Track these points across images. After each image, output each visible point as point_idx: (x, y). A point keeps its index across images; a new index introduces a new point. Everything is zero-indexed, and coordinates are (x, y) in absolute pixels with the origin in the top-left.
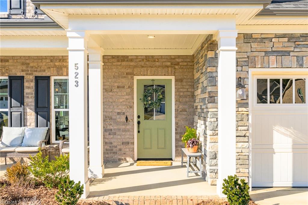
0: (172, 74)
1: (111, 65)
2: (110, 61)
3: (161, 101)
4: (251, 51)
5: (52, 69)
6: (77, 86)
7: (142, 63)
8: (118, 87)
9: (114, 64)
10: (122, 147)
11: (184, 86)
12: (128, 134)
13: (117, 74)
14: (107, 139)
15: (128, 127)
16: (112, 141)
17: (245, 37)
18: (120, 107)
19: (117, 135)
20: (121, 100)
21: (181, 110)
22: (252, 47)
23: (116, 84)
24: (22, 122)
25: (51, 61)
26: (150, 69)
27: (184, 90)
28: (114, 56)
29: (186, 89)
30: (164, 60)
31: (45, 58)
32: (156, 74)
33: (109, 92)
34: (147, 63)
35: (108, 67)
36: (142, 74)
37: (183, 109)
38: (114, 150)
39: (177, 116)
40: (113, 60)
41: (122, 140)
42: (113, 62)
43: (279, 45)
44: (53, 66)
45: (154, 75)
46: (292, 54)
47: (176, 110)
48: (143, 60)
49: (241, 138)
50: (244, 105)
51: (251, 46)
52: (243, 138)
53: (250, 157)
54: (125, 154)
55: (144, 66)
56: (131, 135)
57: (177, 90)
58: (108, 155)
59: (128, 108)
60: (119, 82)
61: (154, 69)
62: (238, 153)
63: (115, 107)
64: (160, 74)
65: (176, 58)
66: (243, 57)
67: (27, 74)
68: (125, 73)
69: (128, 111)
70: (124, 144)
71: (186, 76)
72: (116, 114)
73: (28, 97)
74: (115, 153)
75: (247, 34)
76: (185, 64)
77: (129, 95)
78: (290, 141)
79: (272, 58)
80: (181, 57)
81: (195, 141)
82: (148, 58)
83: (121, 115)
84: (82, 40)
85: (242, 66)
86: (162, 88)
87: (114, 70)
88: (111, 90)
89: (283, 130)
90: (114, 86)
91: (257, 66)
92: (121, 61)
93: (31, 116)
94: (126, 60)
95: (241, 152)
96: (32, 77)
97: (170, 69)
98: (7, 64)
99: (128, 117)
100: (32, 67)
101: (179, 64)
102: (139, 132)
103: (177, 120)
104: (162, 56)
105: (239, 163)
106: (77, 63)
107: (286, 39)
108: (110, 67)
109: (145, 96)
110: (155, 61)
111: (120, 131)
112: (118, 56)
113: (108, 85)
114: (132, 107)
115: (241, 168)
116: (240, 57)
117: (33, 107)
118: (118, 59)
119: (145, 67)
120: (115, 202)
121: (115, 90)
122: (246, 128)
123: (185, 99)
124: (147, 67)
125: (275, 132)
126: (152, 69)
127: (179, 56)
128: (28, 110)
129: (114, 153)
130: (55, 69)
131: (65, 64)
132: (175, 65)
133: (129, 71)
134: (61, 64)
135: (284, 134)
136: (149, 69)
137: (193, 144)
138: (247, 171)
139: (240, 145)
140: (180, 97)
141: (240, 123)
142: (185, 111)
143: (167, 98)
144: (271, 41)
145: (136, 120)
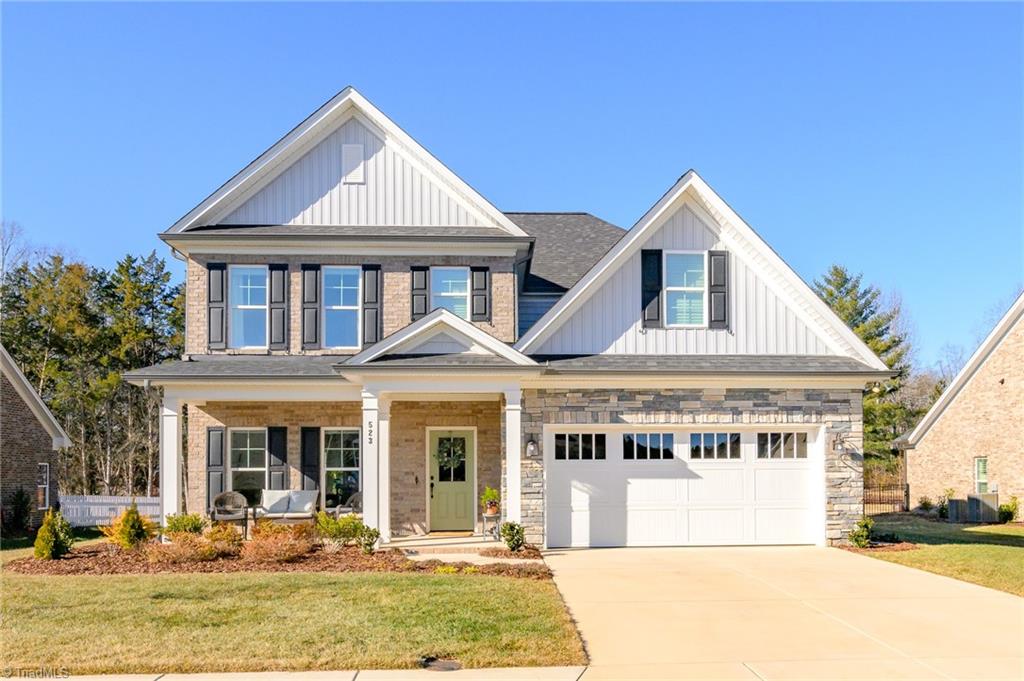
0: (474, 424)
1: (398, 413)
2: (397, 408)
3: (459, 458)
4: (545, 406)
5: (322, 418)
6: (371, 443)
7: (436, 411)
8: (406, 441)
11: (488, 439)
12: (419, 499)
13: (405, 425)
14: (392, 505)
15: (418, 490)
16: (399, 507)
17: (539, 392)
18: (408, 465)
19: (404, 500)
20: (410, 457)
21: (485, 469)
23: (404, 437)
24: (284, 484)
25: (322, 408)
26: (446, 418)
27: (489, 444)
28: (401, 402)
30: (463, 407)
31: (314, 404)
32: (453, 424)
33: (396, 446)
34: (443, 411)
36: (436, 424)
38: (401, 519)
39: (480, 476)
40: (400, 407)
41: (410, 506)
43: (573, 400)
44: (323, 414)
45: (451, 425)
46: (586, 409)
47: (479, 469)
48: (437, 407)
49: (535, 494)
50: (538, 461)
51: (545, 401)
52: (538, 495)
53: (545, 515)
55: (439, 414)
56: (422, 500)
57: (481, 443)
58: (393, 525)
59: (418, 466)
60: (407, 435)
61: (451, 418)
63: (403, 466)
64: (459, 424)
65: (479, 405)
66: (537, 412)
67: (291, 424)
68: (415, 423)
69: (417, 470)
70: (413, 511)
71: (490, 426)
72: (404, 474)
73: (292, 453)
75: (541, 389)
76: (489, 411)
77: (420, 450)
78: (587, 496)
79: (567, 413)
80: (484, 403)
81: (494, 502)
82: (443, 405)
83: (410, 475)
84: (376, 400)
85: (536, 422)
86: (461, 442)
87: (402, 419)
88: (398, 444)
89: (579, 485)
90: (402, 440)
91: (553, 422)
92: (411, 408)
93: (295, 475)
94: (416, 406)
96: (297, 428)
97: (471, 418)
98: (266, 411)
99: (418, 478)
100: (298, 416)
101: (482, 412)
102: (432, 497)
103: (480, 481)
107: (581, 395)
109: (440, 452)
110: (452, 408)
111: (408, 495)
112: (406, 402)
113: (393, 439)
114: (423, 466)
116: (534, 412)
117: (299, 466)
119: (440, 416)
121: (402, 445)
122: (540, 484)
123: (490, 455)
124: (443, 416)
125: (573, 489)
126: (449, 418)
128: (292, 469)
130: (326, 417)
131: (339, 412)
132: (477, 413)
133: (421, 420)
134: (333, 411)
135: (580, 490)
136: (444, 419)
137: (491, 505)
138: (541, 528)
139: (534, 501)
140: (485, 452)
141: (534, 480)
142: (490, 470)
143: (468, 454)
144: (565, 396)
145: (428, 482)
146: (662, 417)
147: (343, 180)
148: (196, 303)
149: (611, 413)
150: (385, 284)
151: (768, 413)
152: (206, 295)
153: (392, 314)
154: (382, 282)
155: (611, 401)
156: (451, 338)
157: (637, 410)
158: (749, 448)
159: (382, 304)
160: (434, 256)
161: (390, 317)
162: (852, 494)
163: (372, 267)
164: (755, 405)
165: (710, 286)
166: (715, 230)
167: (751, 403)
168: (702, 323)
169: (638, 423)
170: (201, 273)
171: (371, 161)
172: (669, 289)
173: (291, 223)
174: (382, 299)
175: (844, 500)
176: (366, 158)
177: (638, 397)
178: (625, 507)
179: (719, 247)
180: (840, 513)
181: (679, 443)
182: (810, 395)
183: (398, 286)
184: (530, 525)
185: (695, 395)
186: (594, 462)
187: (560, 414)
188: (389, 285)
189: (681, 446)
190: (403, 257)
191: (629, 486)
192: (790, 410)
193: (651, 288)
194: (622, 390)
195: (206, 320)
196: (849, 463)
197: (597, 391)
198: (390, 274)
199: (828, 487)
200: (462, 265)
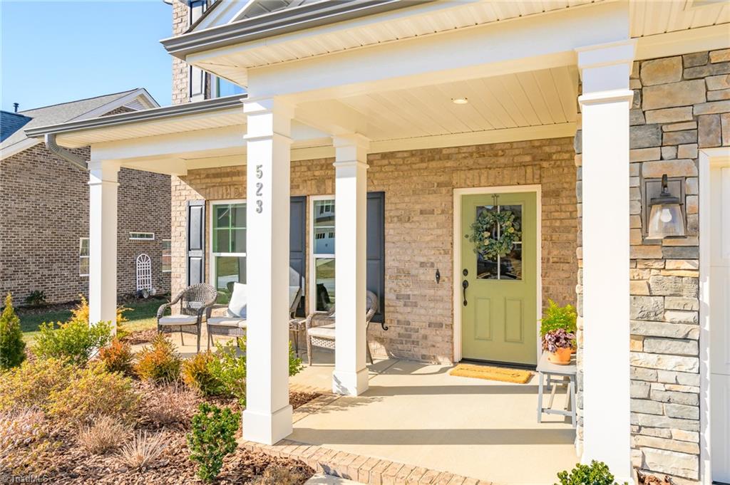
0: (536, 181)
1: (409, 170)
2: (407, 161)
3: (511, 240)
4: (707, 102)
5: (309, 182)
6: (260, 211)
7: (470, 162)
8: (422, 212)
9: (414, 166)
10: (428, 332)
11: (563, 207)
12: (441, 307)
13: (420, 187)
14: (401, 314)
15: (440, 293)
16: (410, 318)
17: (686, 65)
18: (425, 251)
19: (419, 306)
20: (428, 239)
21: (555, 259)
22: (709, 89)
23: (418, 207)
25: (309, 169)
26: (485, 173)
27: (563, 215)
28: (414, 152)
29: (569, 213)
30: (517, 152)
31: (299, 164)
32: (498, 182)
33: (406, 222)
34: (480, 161)
35: (404, 174)
36: (468, 183)
37: (560, 259)
38: (414, 336)
39: (546, 273)
40: (413, 159)
41: (428, 317)
42: (413, 163)
44: (310, 178)
45: (494, 185)
47: (545, 260)
48: (471, 154)
49: (675, 342)
50: (684, 253)
51: (706, 86)
52: (684, 343)
54: (434, 346)
55: (474, 167)
56: (446, 309)
57: (547, 216)
58: (401, 345)
59: (440, 253)
60: (424, 203)
61: (494, 172)
62: (665, 383)
63: (416, 252)
64: (508, 182)
65: (545, 146)
66: (680, 120)
68: (436, 184)
69: (440, 260)
70: (433, 325)
71: (567, 183)
72: (418, 266)
74: (415, 343)
75: (692, 56)
76: (566, 156)
77: (444, 227)
80: (556, 142)
81: (563, 337)
82: (481, 151)
83: (427, 266)
84: (269, 117)
85: (677, 145)
86: (514, 213)
87: (415, 178)
88: (409, 218)
90: (414, 211)
91: (727, 142)
92: (428, 161)
94: (437, 157)
95: (675, 382)
97: (529, 170)
99: (440, 271)
101: (551, 157)
102: (465, 303)
103: (546, 282)
104: (511, 143)
105: (667, 411)
106: (259, 164)
108: (406, 174)
109: (478, 229)
110: (496, 155)
111: (425, 300)
112: (422, 152)
113: (402, 210)
114: (449, 252)
115: (674, 427)
116: (668, 122)
118: (421, 156)
119: (476, 169)
120: (321, 465)
121: (415, 219)
122: (690, 316)
123: (567, 235)
124: (480, 169)
126: (490, 172)
127: (550, 139)
129: (413, 342)
130: (313, 182)
131: (330, 172)
132: (541, 160)
133: (443, 179)
134: (322, 173)
136: (483, 174)
137: (557, 344)
138: (694, 437)
139: (670, 362)
140: (554, 230)
141: (670, 303)
143: (525, 234)
145: (458, 279)
184: (657, 422)
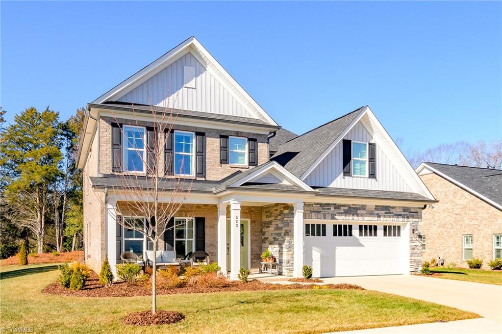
0: (249, 218)
11: (256, 225)
29: (258, 227)
30: (244, 209)
43: (316, 208)
46: (321, 212)
47: (252, 240)
51: (307, 208)
65: (252, 208)
67: (158, 215)
71: (257, 219)
76: (257, 211)
78: (319, 254)
79: (313, 214)
84: (239, 205)
89: (316, 249)
93: (161, 243)
97: (248, 214)
101: (254, 211)
107: (319, 206)
113: (211, 224)
123: (257, 233)
125: (313, 250)
132: (251, 212)
135: (317, 251)
142: (257, 241)
143: (245, 232)
144: (313, 206)
146: (351, 218)
147: (185, 86)
148: (104, 145)
149: (332, 214)
150: (207, 143)
151: (390, 217)
152: (111, 140)
153: (210, 159)
154: (206, 142)
155: (331, 209)
156: (274, 176)
157: (341, 214)
158: (380, 232)
159: (205, 153)
160: (231, 131)
161: (210, 161)
162: (418, 252)
163: (201, 134)
164: (385, 213)
165: (369, 159)
166: (371, 133)
167: (383, 212)
168: (365, 175)
169: (342, 220)
170: (108, 128)
171: (199, 78)
172: (355, 159)
173: (157, 105)
174: (205, 150)
175: (416, 255)
176: (196, 76)
177: (342, 207)
178: (335, 258)
179: (372, 142)
180: (415, 261)
181: (354, 229)
182: (405, 209)
183: (213, 144)
185: (363, 207)
186: (321, 237)
187: (311, 214)
188: (209, 144)
189: (355, 230)
190: (216, 130)
191: (336, 250)
192: (398, 216)
193: (347, 158)
194: (336, 204)
195: (111, 155)
196: (418, 239)
197: (326, 204)
198: (209, 138)
199: (411, 249)
200: (244, 137)
